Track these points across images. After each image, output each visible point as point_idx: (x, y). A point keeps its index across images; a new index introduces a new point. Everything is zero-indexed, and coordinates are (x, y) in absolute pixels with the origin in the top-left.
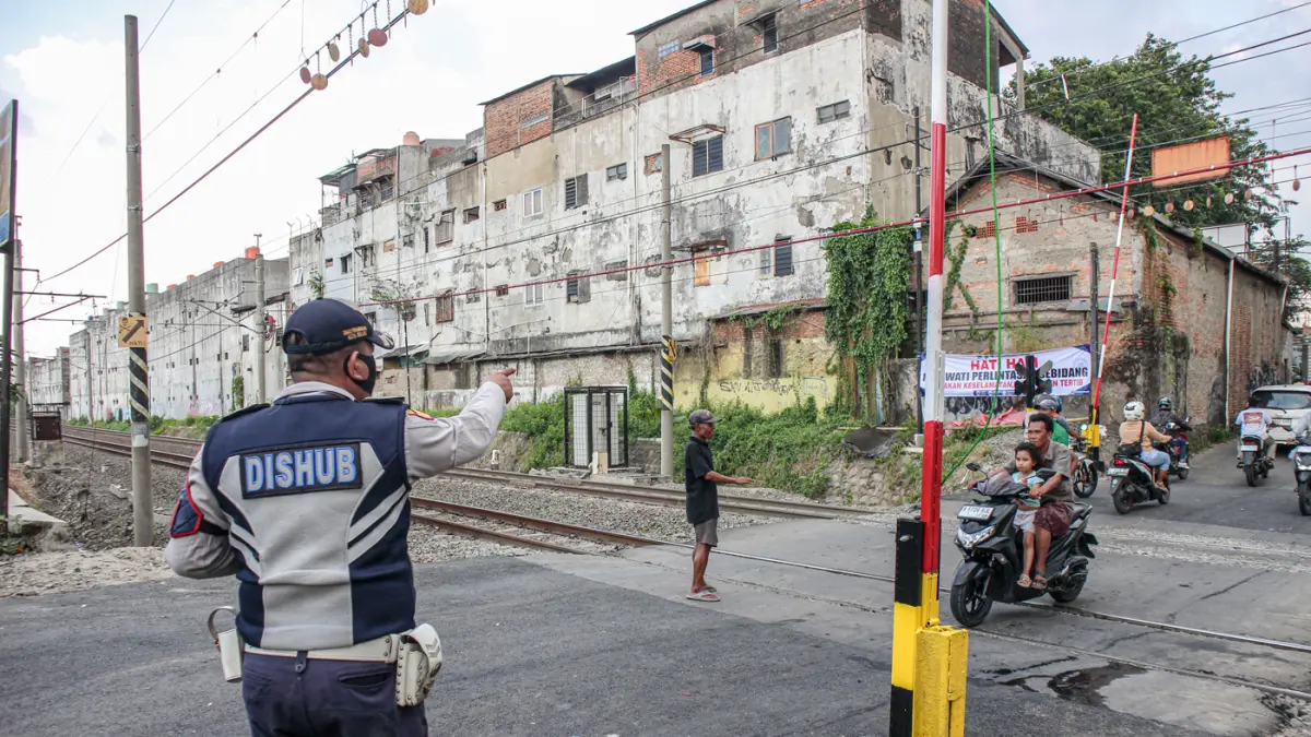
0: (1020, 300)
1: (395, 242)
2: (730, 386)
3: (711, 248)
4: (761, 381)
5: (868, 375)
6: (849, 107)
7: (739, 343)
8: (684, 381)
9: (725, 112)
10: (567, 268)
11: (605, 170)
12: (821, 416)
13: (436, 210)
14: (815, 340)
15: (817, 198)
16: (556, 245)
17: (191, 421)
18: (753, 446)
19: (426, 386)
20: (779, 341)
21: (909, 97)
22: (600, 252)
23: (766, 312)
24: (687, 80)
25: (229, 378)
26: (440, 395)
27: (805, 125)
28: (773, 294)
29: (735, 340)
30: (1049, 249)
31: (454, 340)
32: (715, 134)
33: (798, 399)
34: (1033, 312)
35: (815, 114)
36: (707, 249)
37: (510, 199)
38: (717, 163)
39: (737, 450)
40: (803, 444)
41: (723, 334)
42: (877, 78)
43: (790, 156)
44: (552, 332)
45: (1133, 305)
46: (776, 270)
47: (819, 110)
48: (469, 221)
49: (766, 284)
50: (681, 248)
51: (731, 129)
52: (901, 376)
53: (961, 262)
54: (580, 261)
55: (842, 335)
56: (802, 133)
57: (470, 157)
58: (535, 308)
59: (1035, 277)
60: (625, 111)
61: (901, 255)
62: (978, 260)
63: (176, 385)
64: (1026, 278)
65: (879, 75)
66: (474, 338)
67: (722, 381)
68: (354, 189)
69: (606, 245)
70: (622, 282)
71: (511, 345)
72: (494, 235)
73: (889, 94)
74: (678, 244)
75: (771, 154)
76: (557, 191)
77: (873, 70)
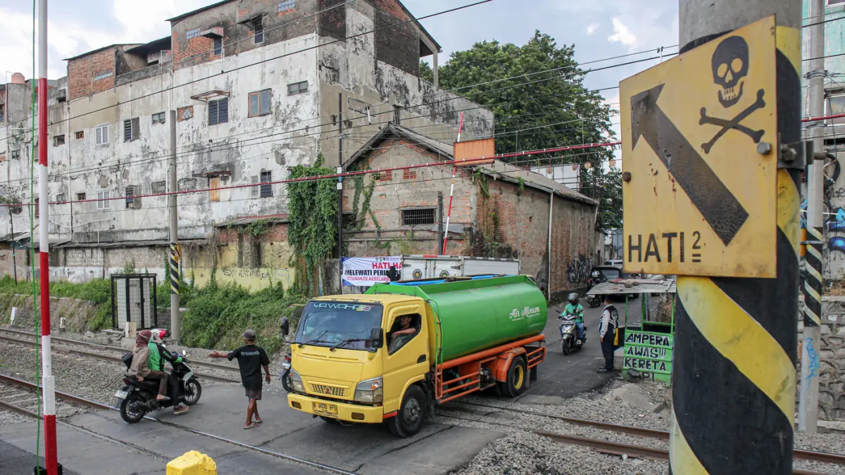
0: (406, 222)
1: (6, 155)
2: (229, 272)
3: (220, 175)
4: (249, 270)
5: (313, 269)
6: (308, 85)
7: (235, 243)
8: (201, 267)
9: (230, 82)
10: (126, 183)
11: (151, 116)
12: (286, 295)
13: (34, 134)
14: (282, 244)
15: (286, 146)
16: (118, 168)
18: (238, 316)
19: (28, 263)
20: (259, 243)
21: (351, 79)
22: (148, 174)
23: (250, 223)
24: (205, 58)
27: (280, 94)
28: (260, 209)
29: (233, 241)
30: (423, 190)
31: (48, 231)
32: (222, 97)
33: (271, 283)
34: (413, 231)
35: (286, 88)
36: (218, 176)
37: (86, 132)
38: (224, 118)
39: (228, 319)
40: (269, 315)
41: (225, 236)
42: (327, 67)
43: (270, 116)
44: (117, 229)
45: (470, 229)
46: (262, 193)
47: (288, 86)
48: (58, 144)
49: (255, 202)
50: (200, 175)
51: (233, 94)
52: (333, 270)
53: (370, 196)
54: (135, 179)
55: (298, 241)
56: (278, 100)
57: (62, 95)
58: (104, 211)
59: (414, 208)
60: (164, 75)
61: (332, 190)
62: (381, 195)
64: (408, 208)
65: (328, 65)
66: (63, 230)
67: (225, 269)
69: (151, 169)
70: (162, 196)
71: (88, 236)
72: (75, 156)
73: (336, 78)
74: (198, 173)
75: (259, 114)
76: (119, 128)
77: (324, 61)
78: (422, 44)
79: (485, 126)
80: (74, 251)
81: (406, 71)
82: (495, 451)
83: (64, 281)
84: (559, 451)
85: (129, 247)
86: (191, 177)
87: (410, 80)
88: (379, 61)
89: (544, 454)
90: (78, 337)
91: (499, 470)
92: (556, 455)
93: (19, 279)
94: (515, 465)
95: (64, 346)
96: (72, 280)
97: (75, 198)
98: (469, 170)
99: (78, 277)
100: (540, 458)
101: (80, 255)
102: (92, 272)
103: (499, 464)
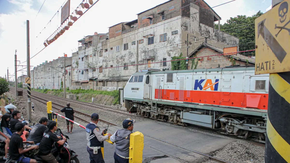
1: (92, 55)
6: (178, 32)
9: (154, 32)
10: (124, 62)
11: (131, 43)
13: (99, 49)
15: (171, 50)
16: (122, 58)
17: (53, 90)
19: (97, 85)
22: (130, 59)
24: (147, 25)
25: (60, 82)
26: (100, 87)
27: (169, 35)
30: (214, 64)
31: (102, 76)
32: (152, 36)
35: (171, 33)
36: (150, 60)
37: (113, 48)
38: (152, 42)
43: (166, 42)
44: (121, 76)
46: (163, 65)
47: (172, 32)
48: (106, 52)
49: (161, 68)
50: (145, 60)
51: (155, 35)
53: (197, 66)
54: (126, 61)
56: (169, 37)
57: (107, 38)
58: (118, 70)
60: (135, 31)
61: (185, 64)
62: (200, 65)
63: (50, 82)
65: (184, 25)
66: (106, 76)
68: (84, 44)
70: (134, 66)
71: (113, 78)
72: (110, 55)
73: (187, 29)
74: (145, 59)
75: (163, 41)
76: (122, 46)
77: (183, 24)
78: (215, 17)
79: (236, 43)
80: (109, 82)
81: (209, 26)
82: (232, 145)
83: (106, 90)
84: (254, 148)
85: (124, 81)
86: (142, 60)
87: (211, 29)
88: (200, 24)
89: (249, 148)
90: (109, 106)
91: (233, 151)
92: (253, 149)
93: (95, 90)
94: (238, 151)
95: (106, 108)
96: (108, 90)
97: (110, 67)
98: (229, 57)
99: (110, 90)
100: (248, 149)
101: (111, 83)
102: (114, 88)
103: (233, 150)
